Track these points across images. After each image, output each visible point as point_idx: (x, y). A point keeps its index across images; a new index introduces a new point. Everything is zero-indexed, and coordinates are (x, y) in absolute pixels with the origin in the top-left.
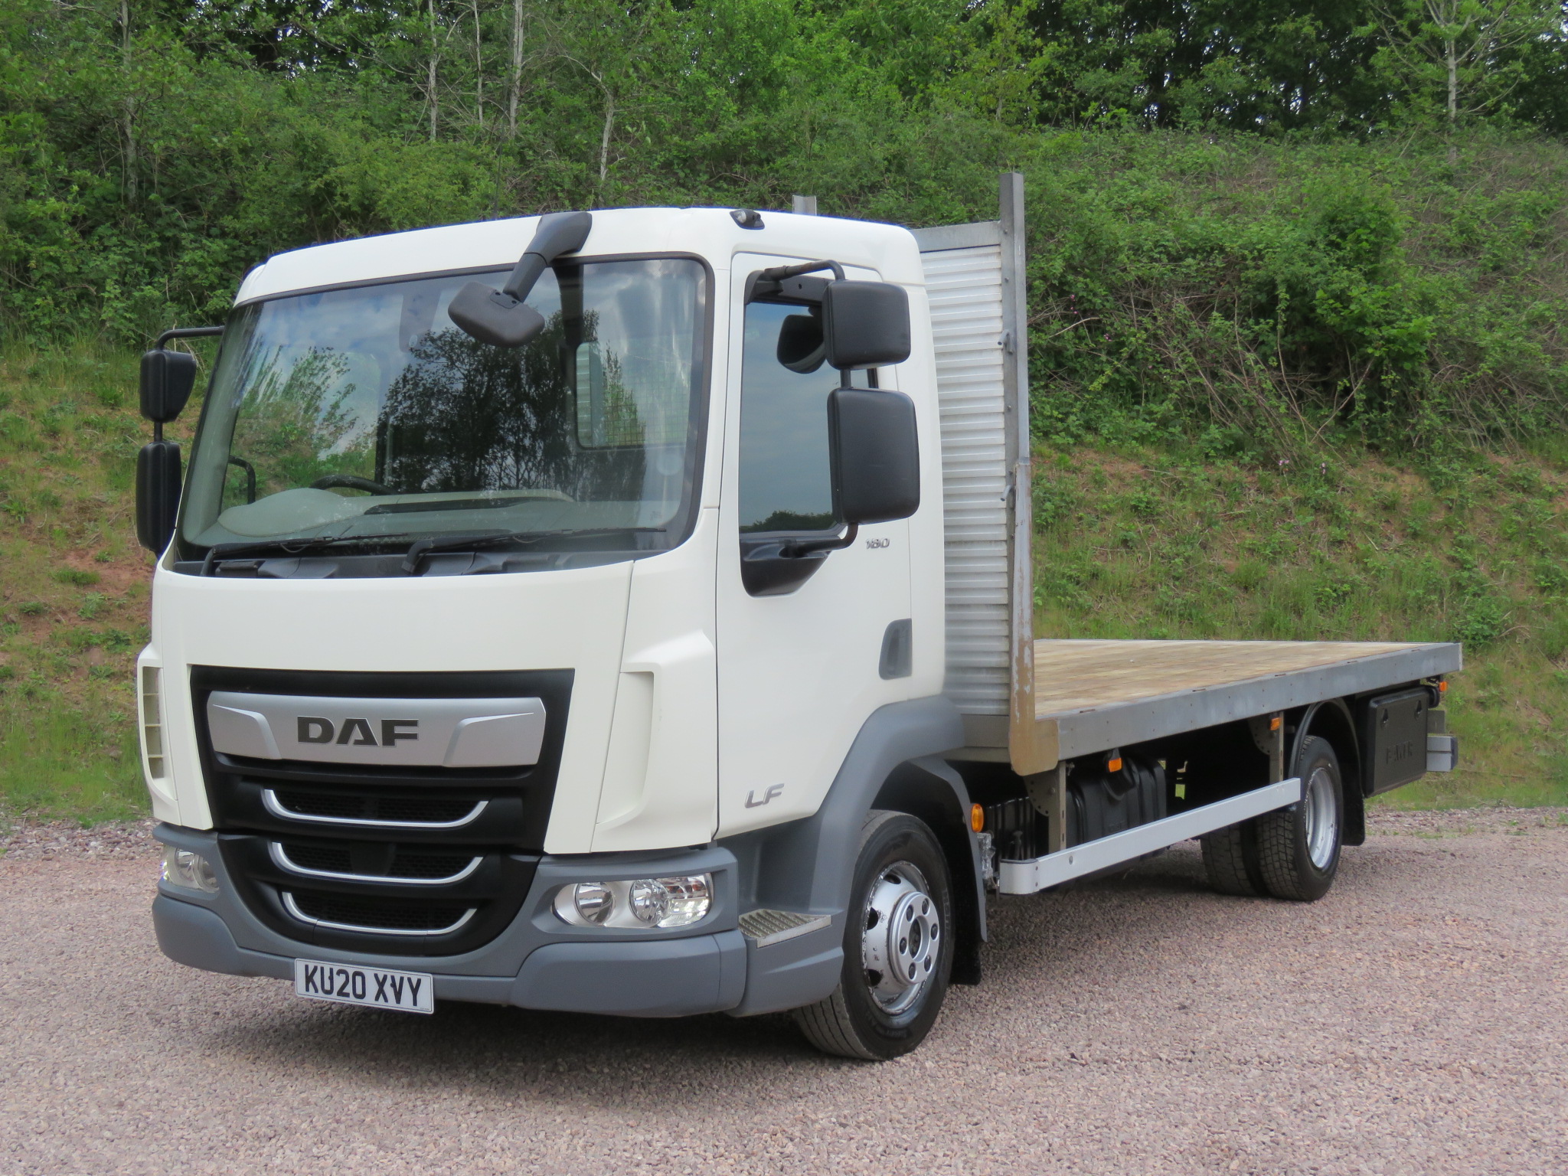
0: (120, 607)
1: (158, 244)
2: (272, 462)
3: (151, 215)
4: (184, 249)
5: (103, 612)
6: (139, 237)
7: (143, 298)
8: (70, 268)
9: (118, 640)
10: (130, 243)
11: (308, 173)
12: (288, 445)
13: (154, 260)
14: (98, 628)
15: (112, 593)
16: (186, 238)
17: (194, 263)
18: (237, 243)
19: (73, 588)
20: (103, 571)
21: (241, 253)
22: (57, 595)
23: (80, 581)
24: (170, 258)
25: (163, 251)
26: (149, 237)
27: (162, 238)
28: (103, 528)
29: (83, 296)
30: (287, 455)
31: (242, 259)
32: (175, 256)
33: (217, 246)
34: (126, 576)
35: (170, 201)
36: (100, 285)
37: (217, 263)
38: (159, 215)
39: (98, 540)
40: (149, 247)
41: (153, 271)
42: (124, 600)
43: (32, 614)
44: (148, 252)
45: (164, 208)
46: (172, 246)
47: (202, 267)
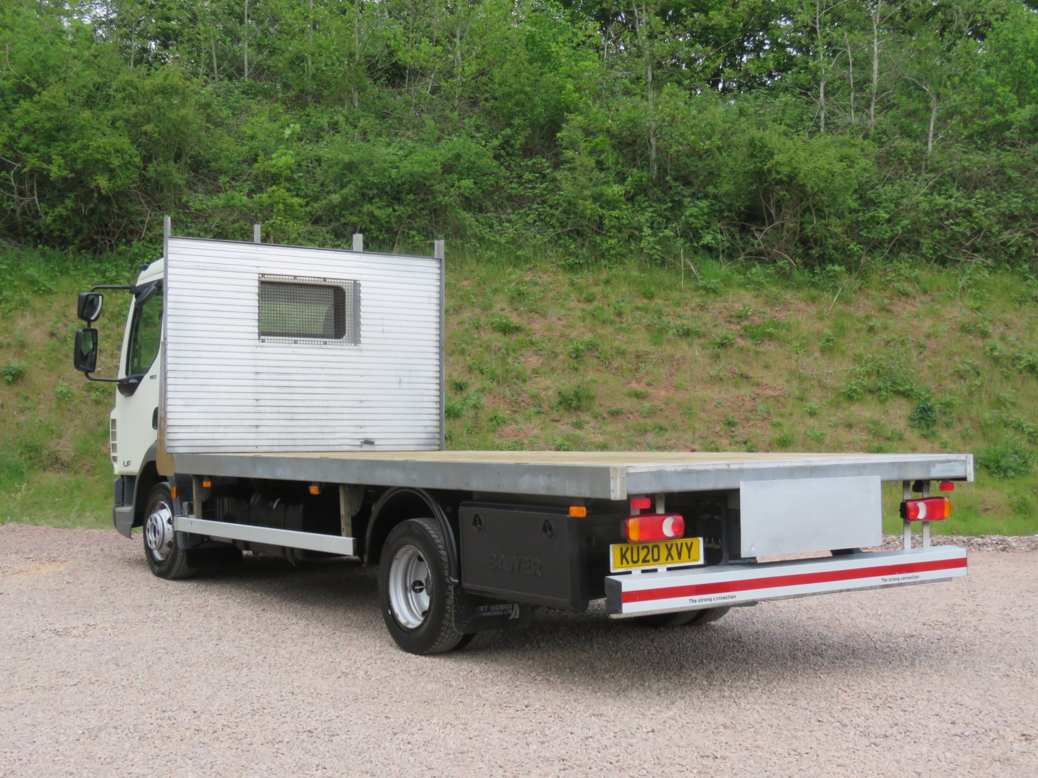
0: (661, 410)
1: (670, 205)
2: (738, 327)
3: (667, 189)
4: (685, 207)
5: (652, 413)
6: (658, 201)
7: (664, 237)
8: (625, 222)
9: (661, 428)
10: (654, 204)
11: (757, 160)
12: (747, 317)
13: (668, 214)
14: (649, 422)
15: (656, 403)
16: (687, 200)
17: (691, 215)
18: (714, 202)
19: (635, 400)
20: (651, 390)
21: (717, 208)
22: (627, 404)
23: (638, 396)
24: (677, 212)
25: (672, 208)
26: (665, 202)
27: (673, 201)
28: (650, 367)
29: (631, 236)
30: (746, 323)
31: (717, 211)
32: (679, 211)
33: (704, 204)
34: (663, 393)
35: (675, 179)
36: (640, 230)
37: (704, 214)
38: (670, 188)
39: (647, 373)
40: (665, 206)
41: (668, 220)
42: (663, 406)
43: (615, 414)
44: (665, 210)
45: (673, 184)
46: (678, 206)
47: (696, 217)
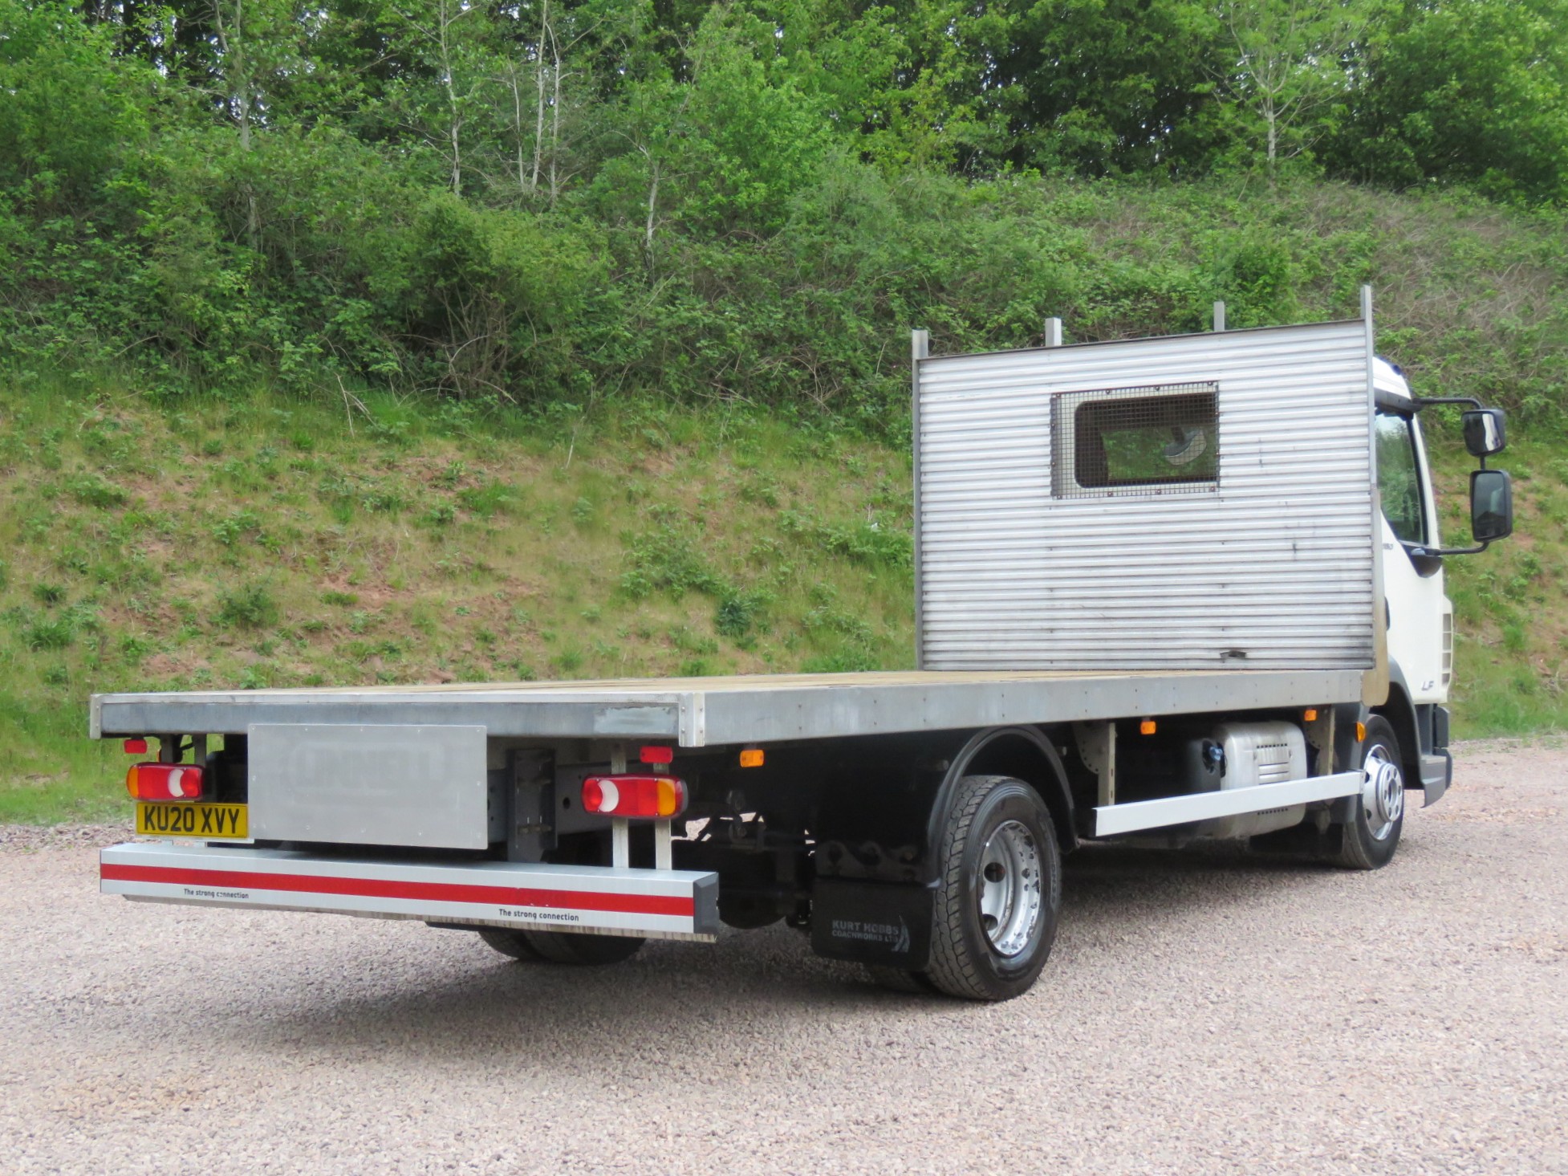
0: (382, 622)
2: (450, 494)
5: (368, 628)
9: (392, 650)
11: (444, 242)
12: (460, 480)
14: (369, 642)
15: (372, 611)
19: (339, 607)
20: (356, 592)
22: (328, 614)
23: (344, 602)
28: (345, 557)
30: (461, 489)
34: (376, 596)
39: (344, 568)
42: (383, 616)
43: (313, 630)
